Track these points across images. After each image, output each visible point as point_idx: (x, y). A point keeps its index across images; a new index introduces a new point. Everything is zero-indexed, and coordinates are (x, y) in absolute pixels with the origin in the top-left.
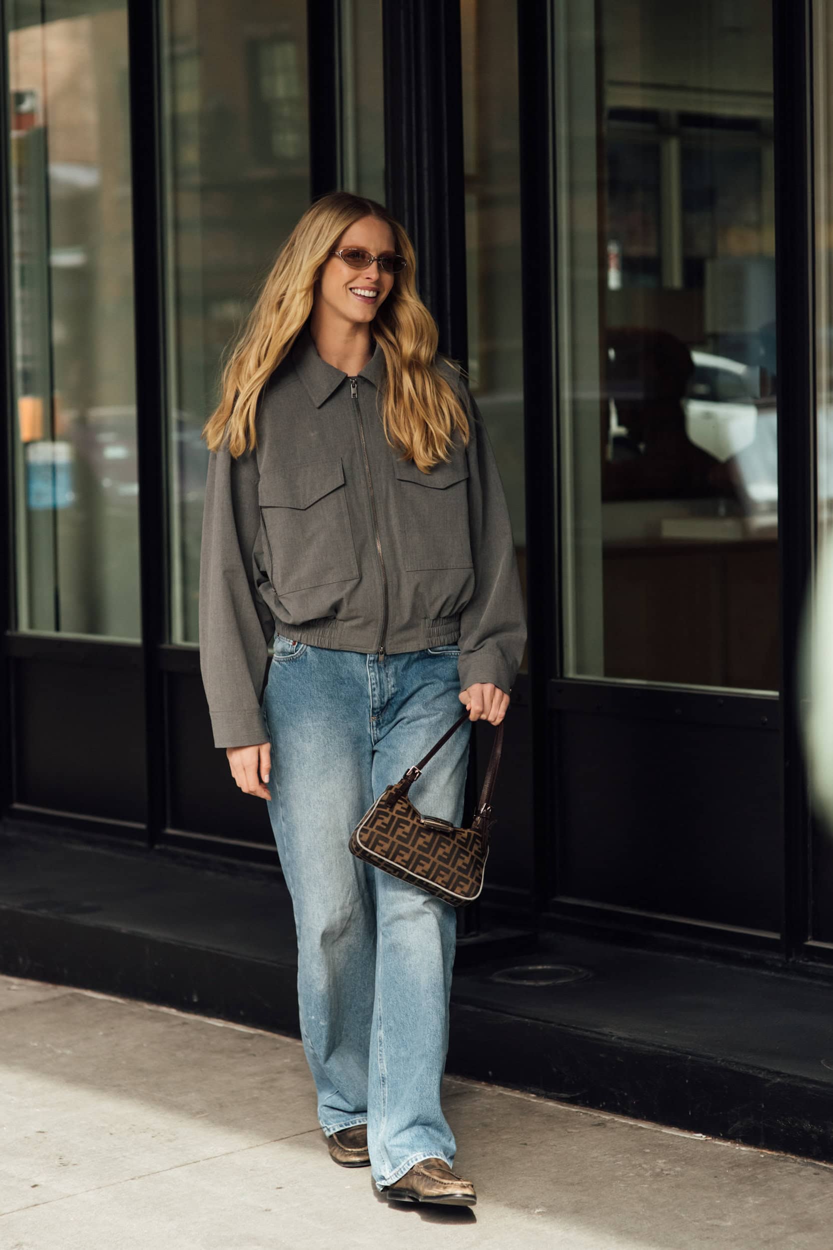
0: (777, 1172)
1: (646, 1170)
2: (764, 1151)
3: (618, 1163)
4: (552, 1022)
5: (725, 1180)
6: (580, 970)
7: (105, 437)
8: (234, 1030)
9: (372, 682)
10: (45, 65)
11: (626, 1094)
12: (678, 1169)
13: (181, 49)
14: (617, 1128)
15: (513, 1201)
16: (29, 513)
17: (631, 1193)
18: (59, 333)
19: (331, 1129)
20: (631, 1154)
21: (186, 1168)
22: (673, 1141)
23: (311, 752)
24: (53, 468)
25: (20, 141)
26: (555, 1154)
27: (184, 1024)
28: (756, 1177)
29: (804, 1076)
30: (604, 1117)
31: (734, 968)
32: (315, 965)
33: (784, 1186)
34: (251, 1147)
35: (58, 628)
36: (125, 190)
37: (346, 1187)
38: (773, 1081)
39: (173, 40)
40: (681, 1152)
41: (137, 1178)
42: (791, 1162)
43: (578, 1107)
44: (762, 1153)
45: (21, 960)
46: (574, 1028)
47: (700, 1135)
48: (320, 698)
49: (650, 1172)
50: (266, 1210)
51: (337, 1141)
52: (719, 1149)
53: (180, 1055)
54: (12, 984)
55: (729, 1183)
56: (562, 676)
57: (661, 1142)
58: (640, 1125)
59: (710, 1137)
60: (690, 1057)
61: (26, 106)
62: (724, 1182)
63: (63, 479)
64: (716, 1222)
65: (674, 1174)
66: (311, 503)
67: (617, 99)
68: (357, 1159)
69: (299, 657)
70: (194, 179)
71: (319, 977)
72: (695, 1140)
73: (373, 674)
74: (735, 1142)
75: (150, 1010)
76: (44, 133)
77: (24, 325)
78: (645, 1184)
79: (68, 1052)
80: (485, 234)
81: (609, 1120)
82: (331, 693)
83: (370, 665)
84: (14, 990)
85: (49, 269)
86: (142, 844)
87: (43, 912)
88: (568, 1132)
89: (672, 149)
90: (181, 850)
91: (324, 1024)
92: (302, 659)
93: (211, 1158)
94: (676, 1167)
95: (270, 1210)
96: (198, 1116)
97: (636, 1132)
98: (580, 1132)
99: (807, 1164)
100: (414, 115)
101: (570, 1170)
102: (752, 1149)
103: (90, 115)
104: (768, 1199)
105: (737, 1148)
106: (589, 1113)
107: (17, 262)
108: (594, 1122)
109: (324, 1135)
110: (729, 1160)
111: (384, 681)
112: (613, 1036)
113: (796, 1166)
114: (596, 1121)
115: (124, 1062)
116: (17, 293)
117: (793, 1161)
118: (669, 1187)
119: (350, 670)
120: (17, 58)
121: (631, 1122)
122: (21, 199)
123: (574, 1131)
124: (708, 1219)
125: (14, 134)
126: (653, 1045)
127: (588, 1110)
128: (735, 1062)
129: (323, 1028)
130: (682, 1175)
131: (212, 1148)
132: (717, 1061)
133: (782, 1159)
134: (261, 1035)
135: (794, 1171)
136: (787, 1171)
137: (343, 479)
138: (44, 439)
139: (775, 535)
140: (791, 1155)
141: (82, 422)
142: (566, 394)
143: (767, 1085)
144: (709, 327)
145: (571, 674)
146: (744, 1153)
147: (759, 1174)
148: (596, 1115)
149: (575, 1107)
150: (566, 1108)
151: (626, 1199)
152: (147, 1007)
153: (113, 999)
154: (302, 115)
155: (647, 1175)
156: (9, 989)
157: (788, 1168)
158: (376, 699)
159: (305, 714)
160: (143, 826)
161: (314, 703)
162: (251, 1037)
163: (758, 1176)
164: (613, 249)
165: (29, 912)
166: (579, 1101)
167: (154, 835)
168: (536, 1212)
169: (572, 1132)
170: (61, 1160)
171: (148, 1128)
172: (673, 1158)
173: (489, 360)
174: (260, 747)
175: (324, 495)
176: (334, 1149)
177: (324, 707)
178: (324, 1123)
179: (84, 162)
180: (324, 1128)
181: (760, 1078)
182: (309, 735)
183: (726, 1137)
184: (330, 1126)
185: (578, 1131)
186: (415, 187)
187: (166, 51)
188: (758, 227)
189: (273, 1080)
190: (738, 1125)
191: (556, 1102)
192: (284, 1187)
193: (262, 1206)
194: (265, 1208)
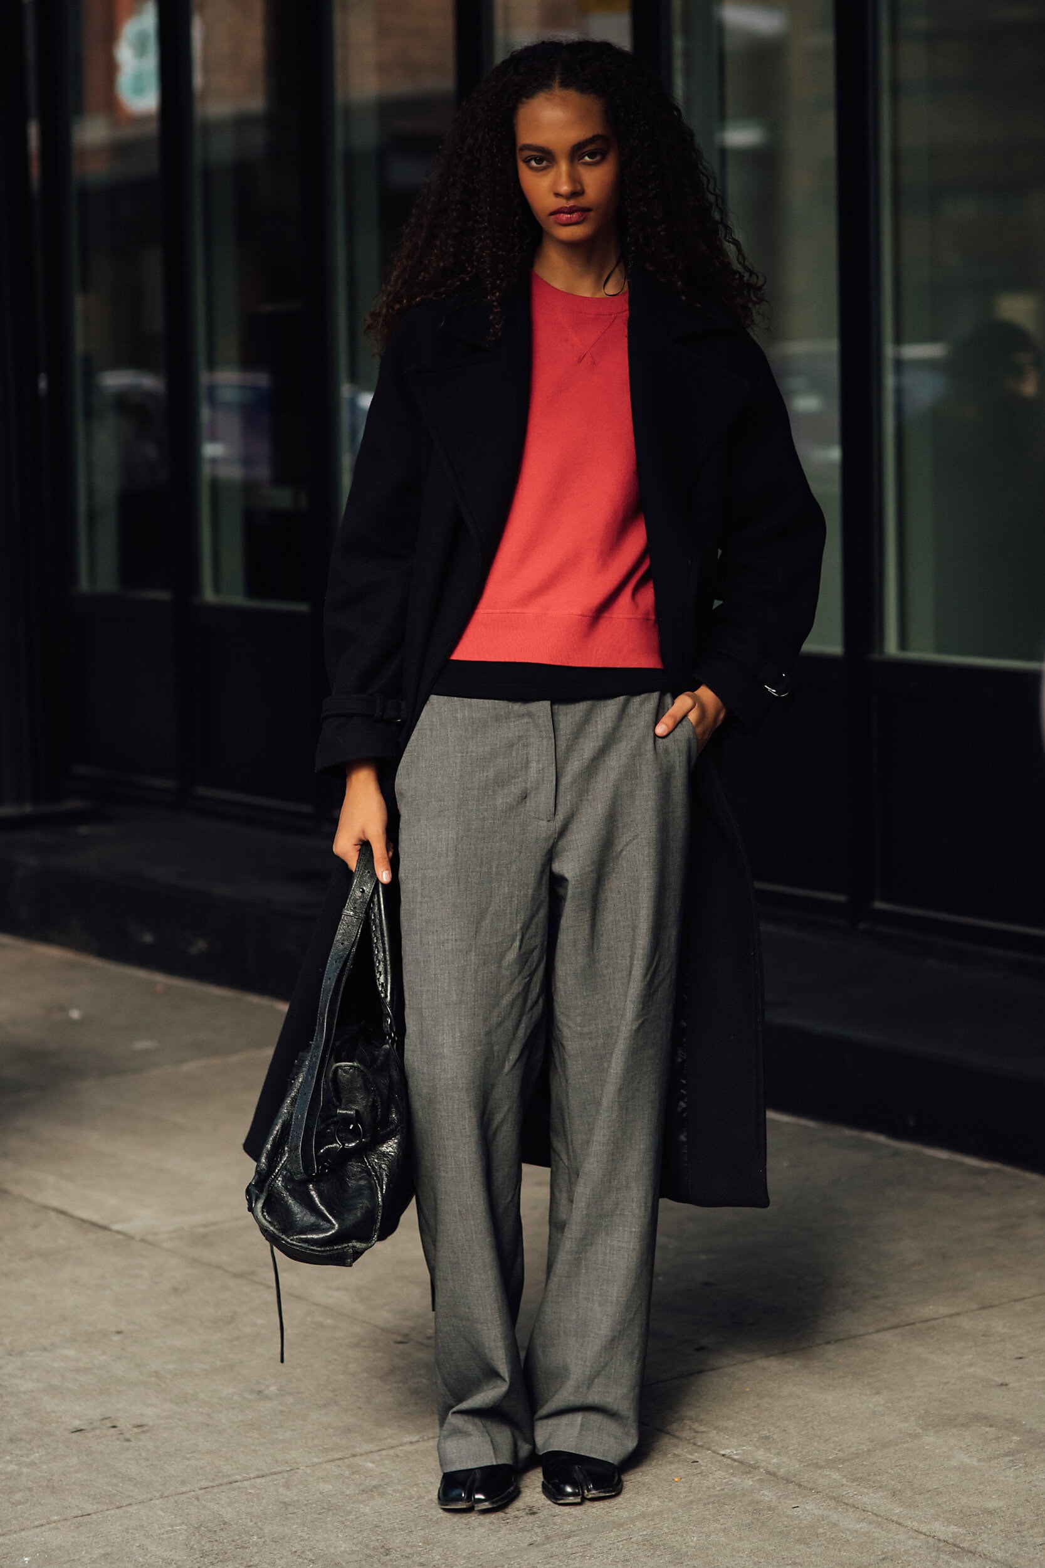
8: (961, 1164)
21: (896, 1331)
27: (898, 1155)
50: (1002, 1385)
70: (922, 23)
75: (851, 1138)
85: (722, 150)
86: (843, 923)
90: (892, 930)
93: (930, 1320)
95: (1006, 1385)
96: (913, 1268)
134: (998, 1171)
152: (848, 1132)
153: (803, 1122)
162: (984, 1172)
167: (858, 910)
170: (733, 1316)
189: (1013, 1226)
192: (1026, 1357)
193: (996, 1379)
194: (1000, 1382)
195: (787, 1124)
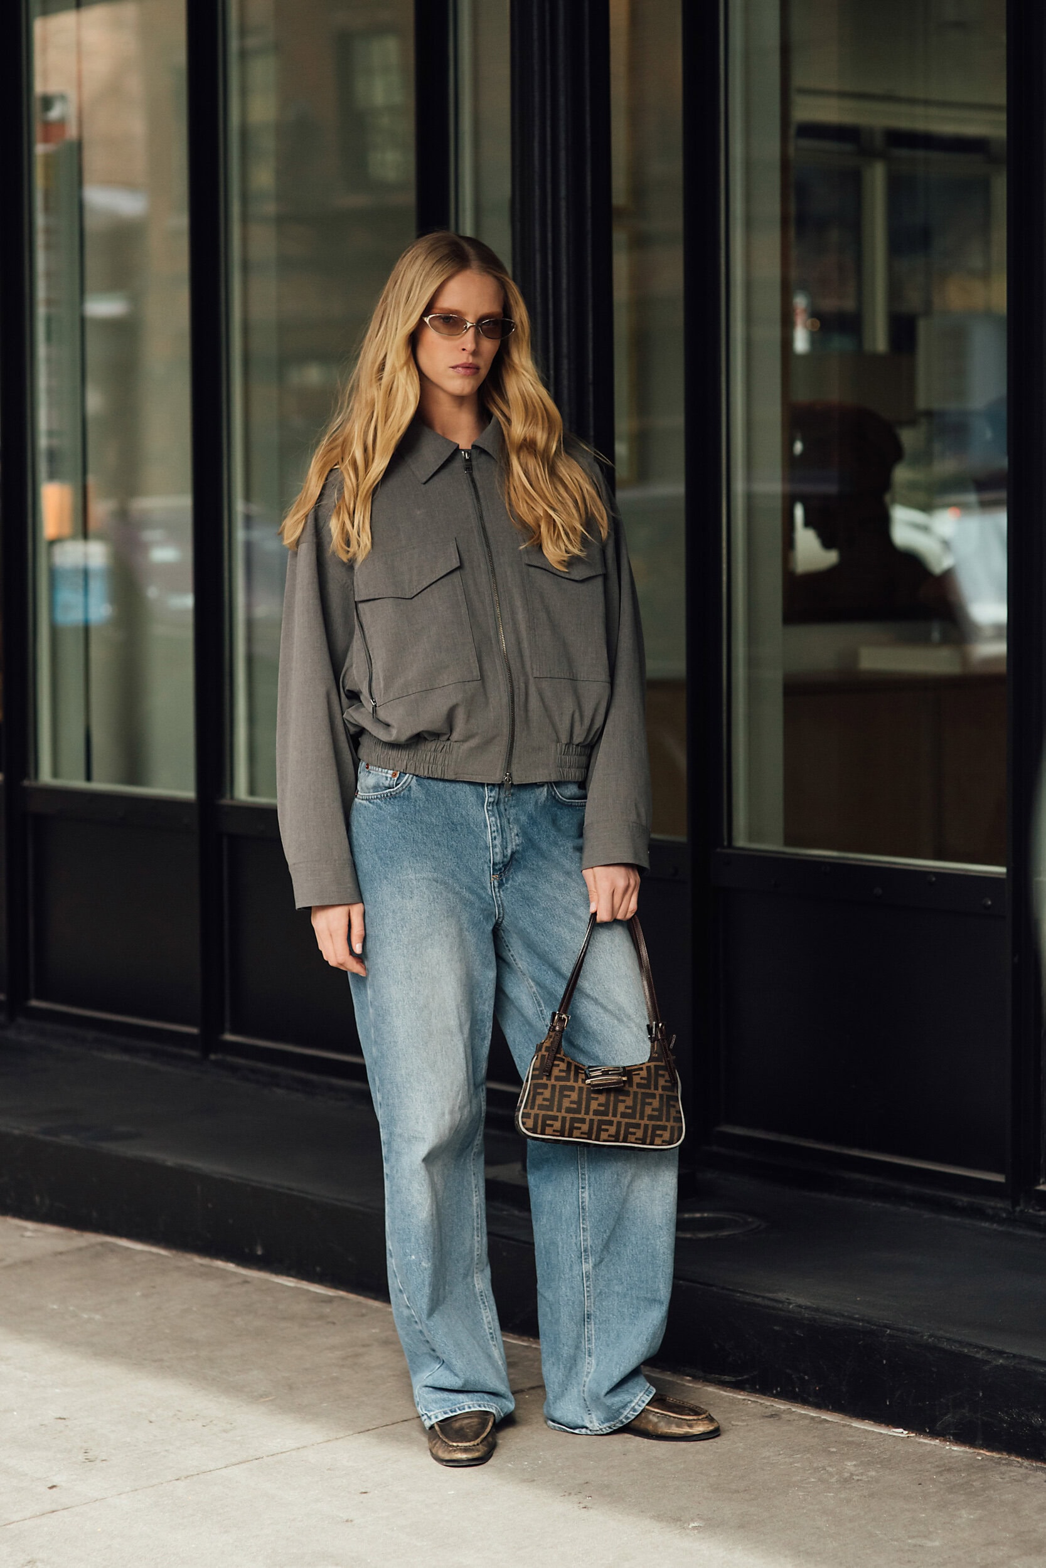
0: (997, 1478)
1: (831, 1475)
2: (982, 1451)
3: (796, 1465)
4: (712, 1285)
5: (932, 1489)
6: (750, 1220)
7: (151, 535)
8: (309, 1291)
9: (493, 830)
10: (79, 61)
11: (806, 1377)
12: (873, 1473)
13: (252, 42)
14: (794, 1420)
15: (662, 1512)
16: (54, 630)
17: (812, 1504)
18: (95, 401)
19: (433, 1417)
20: (812, 1454)
21: (244, 1466)
22: (866, 1438)
23: (412, 910)
24: (86, 573)
25: (47, 157)
26: (715, 1452)
27: (246, 1282)
28: (972, 1485)
29: (1035, 1357)
30: (778, 1406)
31: (946, 1218)
32: (416, 1186)
33: (1007, 1496)
34: (329, 1440)
35: (89, 777)
36: (180, 221)
37: (449, 1493)
38: (994, 1362)
39: (243, 32)
40: (876, 1451)
41: (183, 1478)
42: (1015, 1466)
43: (746, 1393)
44: (979, 1454)
45: (37, 1199)
46: (741, 1292)
47: (901, 1430)
48: (425, 843)
49: (836, 1477)
50: (347, 1521)
51: (439, 1433)
52: (924, 1448)
53: (239, 1321)
54: (26, 1229)
55: (937, 1492)
56: (730, 845)
57: (850, 1439)
58: (823, 1417)
59: (912, 1433)
60: (888, 1331)
61: (55, 113)
62: (931, 1490)
63: (98, 588)
64: (918, 1541)
65: (867, 1479)
66: (419, 591)
67: (807, 111)
68: (464, 1456)
69: (400, 792)
70: (270, 208)
71: (420, 1201)
72: (895, 1436)
73: (493, 819)
74: (946, 1440)
75: (201, 1265)
76: (78, 147)
77: (50, 391)
78: (830, 1493)
79: (97, 1317)
80: (639, 280)
81: (784, 1411)
82: (439, 839)
83: (489, 808)
84: (29, 1237)
85: (83, 320)
86: (194, 1053)
87: (66, 1139)
88: (733, 1425)
89: (877, 177)
90: (242, 1061)
91: (427, 1266)
92: (404, 794)
93: (278, 1454)
94: (869, 1471)
95: (351, 1521)
96: (263, 1400)
97: (820, 1426)
98: (747, 1425)
99: (1037, 1469)
100: (548, 129)
101: (734, 1473)
102: (967, 1449)
103: (136, 125)
104: (986, 1513)
105: (947, 1448)
106: (759, 1401)
107: (41, 311)
108: (765, 1413)
109: (422, 1425)
110: (937, 1463)
111: (506, 828)
112: (790, 1303)
113: (1023, 1471)
114: (769, 1411)
115: (167, 1331)
116: (42, 350)
117: (1019, 1465)
118: (861, 1496)
119: (464, 813)
120: (44, 50)
121: (813, 1413)
122: (48, 231)
123: (740, 1423)
124: (910, 1537)
125: (40, 149)
126: (843, 1316)
127: (758, 1398)
128: (945, 1338)
129: (425, 1272)
130: (877, 1481)
131: (279, 1440)
132: (922, 1336)
133: (1004, 1462)
134: (342, 1298)
135: (1019, 1477)
136: (1010, 1477)
137: (458, 560)
138: (73, 537)
139: (1003, 668)
140: (1016, 1457)
141: (123, 516)
142: (739, 486)
143: (986, 1368)
144: (922, 403)
145: (741, 842)
146: (956, 1454)
147: (975, 1480)
148: (769, 1404)
149: (742, 1393)
150: (731, 1394)
151: (805, 1511)
152: (198, 1260)
153: (154, 1250)
154: (406, 127)
155: (832, 1481)
156: (22, 1236)
157: (1012, 1474)
158: (497, 850)
159: (406, 863)
160: (194, 1031)
161: (417, 850)
162: (330, 1300)
163: (974, 1484)
164: (800, 302)
165: (48, 1138)
166: (747, 1386)
167: (209, 1042)
168: (690, 1527)
169: (737, 1425)
170: (86, 1454)
171: (197, 1415)
172: (866, 1459)
173: (642, 440)
174: (350, 907)
175: (435, 580)
176: (435, 1444)
177: (430, 855)
178: (424, 1410)
179: (128, 185)
180: (423, 1415)
181: (977, 1358)
182: (411, 889)
183: (934, 1434)
184: (432, 1413)
185: (745, 1424)
186: (549, 221)
187: (234, 45)
188: (985, 275)
189: (357, 1355)
190: (948, 1418)
191: (718, 1386)
192: (370, 1492)
193: (341, 1515)
194: (345, 1518)
195: (142, 1252)
